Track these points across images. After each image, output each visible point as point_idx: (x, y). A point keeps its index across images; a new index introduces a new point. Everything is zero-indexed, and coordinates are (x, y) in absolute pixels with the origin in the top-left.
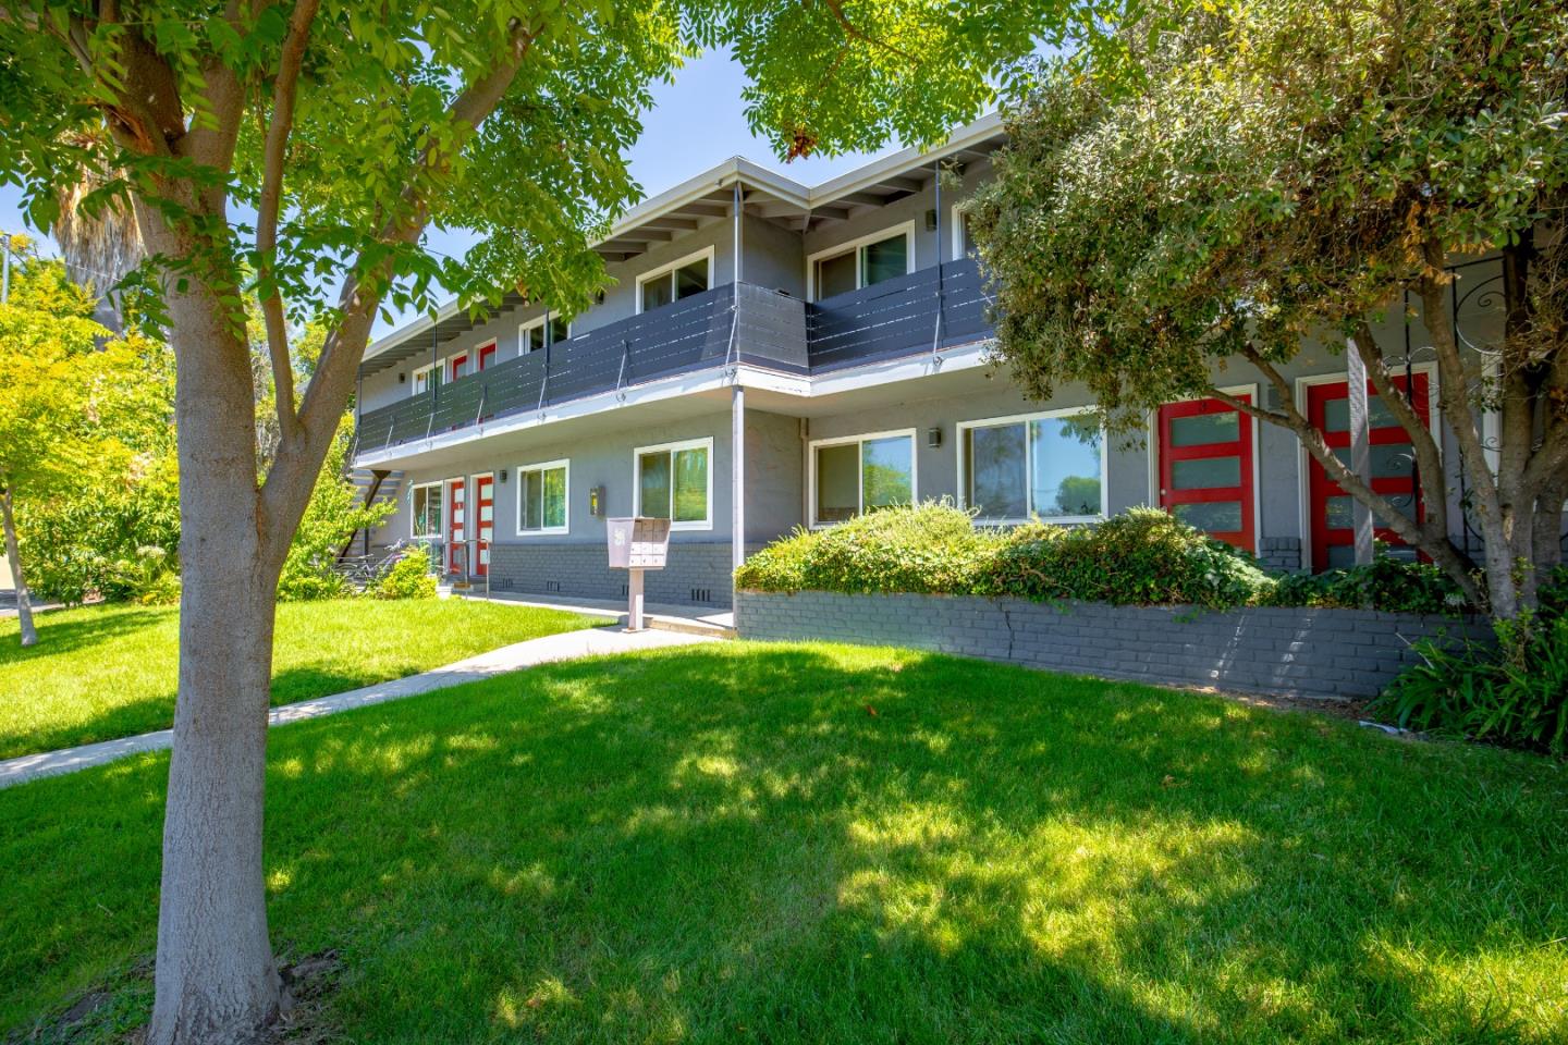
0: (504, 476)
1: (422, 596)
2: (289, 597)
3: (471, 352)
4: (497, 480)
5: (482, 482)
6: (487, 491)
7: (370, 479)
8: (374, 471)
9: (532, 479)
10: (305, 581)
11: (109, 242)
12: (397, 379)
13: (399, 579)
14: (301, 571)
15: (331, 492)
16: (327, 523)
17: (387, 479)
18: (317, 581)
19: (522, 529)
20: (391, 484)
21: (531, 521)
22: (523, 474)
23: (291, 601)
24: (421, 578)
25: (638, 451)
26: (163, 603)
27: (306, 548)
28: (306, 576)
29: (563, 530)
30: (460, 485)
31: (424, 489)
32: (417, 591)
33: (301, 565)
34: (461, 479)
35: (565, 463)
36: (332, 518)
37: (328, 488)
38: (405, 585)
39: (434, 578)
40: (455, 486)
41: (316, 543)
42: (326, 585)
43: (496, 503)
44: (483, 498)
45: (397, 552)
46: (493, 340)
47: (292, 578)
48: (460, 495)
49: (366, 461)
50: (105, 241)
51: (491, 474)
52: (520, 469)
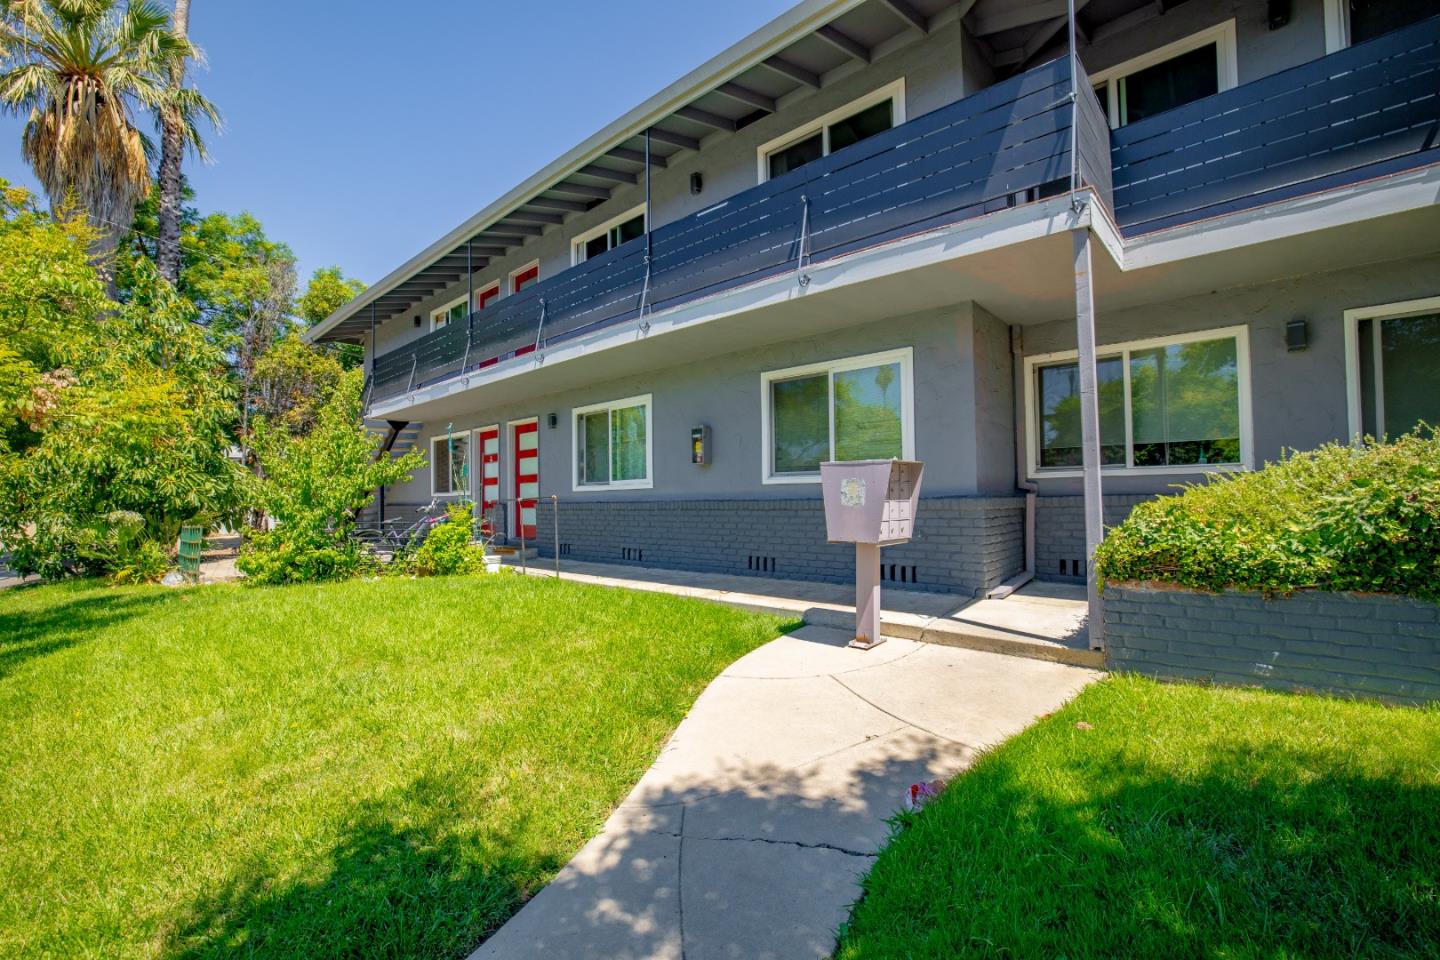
0: (554, 421)
1: (466, 570)
2: (296, 575)
3: (504, 280)
4: (544, 424)
5: (520, 430)
6: (529, 441)
7: (386, 430)
8: (390, 422)
9: (593, 424)
10: (317, 553)
11: (97, 183)
12: (413, 322)
13: (437, 549)
14: (312, 541)
15: (346, 440)
16: (342, 480)
17: (403, 432)
18: (333, 554)
19: (579, 484)
20: (408, 436)
21: (592, 472)
22: (580, 417)
23: (299, 581)
24: (463, 547)
25: (766, 377)
26: (143, 580)
27: (319, 512)
28: (318, 547)
29: (646, 483)
30: (492, 435)
31: (446, 441)
32: (460, 564)
33: (310, 533)
34: (495, 427)
35: (646, 400)
36: (349, 472)
37: (344, 435)
38: (446, 555)
39: (479, 545)
40: (485, 436)
41: (331, 505)
42: (344, 558)
43: (542, 453)
44: (523, 447)
45: (432, 514)
46: (534, 263)
47: (300, 550)
48: (492, 446)
49: (380, 411)
50: (93, 181)
51: (534, 420)
52: (576, 412)
